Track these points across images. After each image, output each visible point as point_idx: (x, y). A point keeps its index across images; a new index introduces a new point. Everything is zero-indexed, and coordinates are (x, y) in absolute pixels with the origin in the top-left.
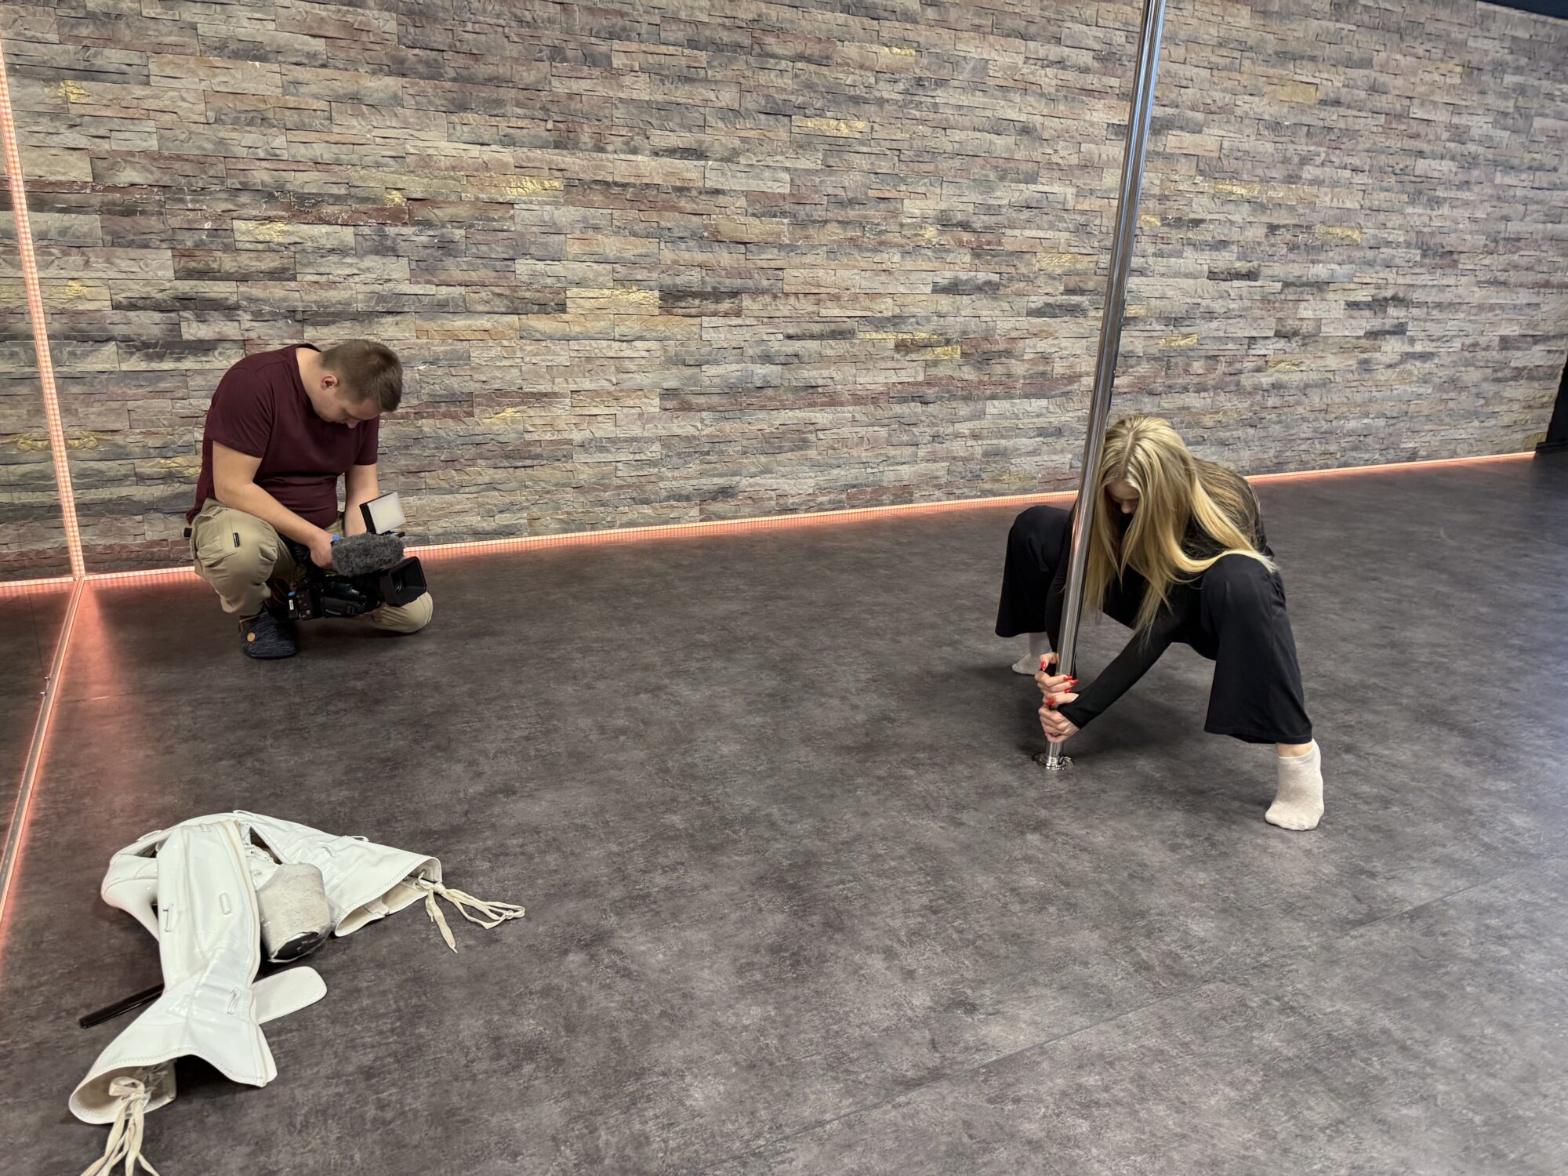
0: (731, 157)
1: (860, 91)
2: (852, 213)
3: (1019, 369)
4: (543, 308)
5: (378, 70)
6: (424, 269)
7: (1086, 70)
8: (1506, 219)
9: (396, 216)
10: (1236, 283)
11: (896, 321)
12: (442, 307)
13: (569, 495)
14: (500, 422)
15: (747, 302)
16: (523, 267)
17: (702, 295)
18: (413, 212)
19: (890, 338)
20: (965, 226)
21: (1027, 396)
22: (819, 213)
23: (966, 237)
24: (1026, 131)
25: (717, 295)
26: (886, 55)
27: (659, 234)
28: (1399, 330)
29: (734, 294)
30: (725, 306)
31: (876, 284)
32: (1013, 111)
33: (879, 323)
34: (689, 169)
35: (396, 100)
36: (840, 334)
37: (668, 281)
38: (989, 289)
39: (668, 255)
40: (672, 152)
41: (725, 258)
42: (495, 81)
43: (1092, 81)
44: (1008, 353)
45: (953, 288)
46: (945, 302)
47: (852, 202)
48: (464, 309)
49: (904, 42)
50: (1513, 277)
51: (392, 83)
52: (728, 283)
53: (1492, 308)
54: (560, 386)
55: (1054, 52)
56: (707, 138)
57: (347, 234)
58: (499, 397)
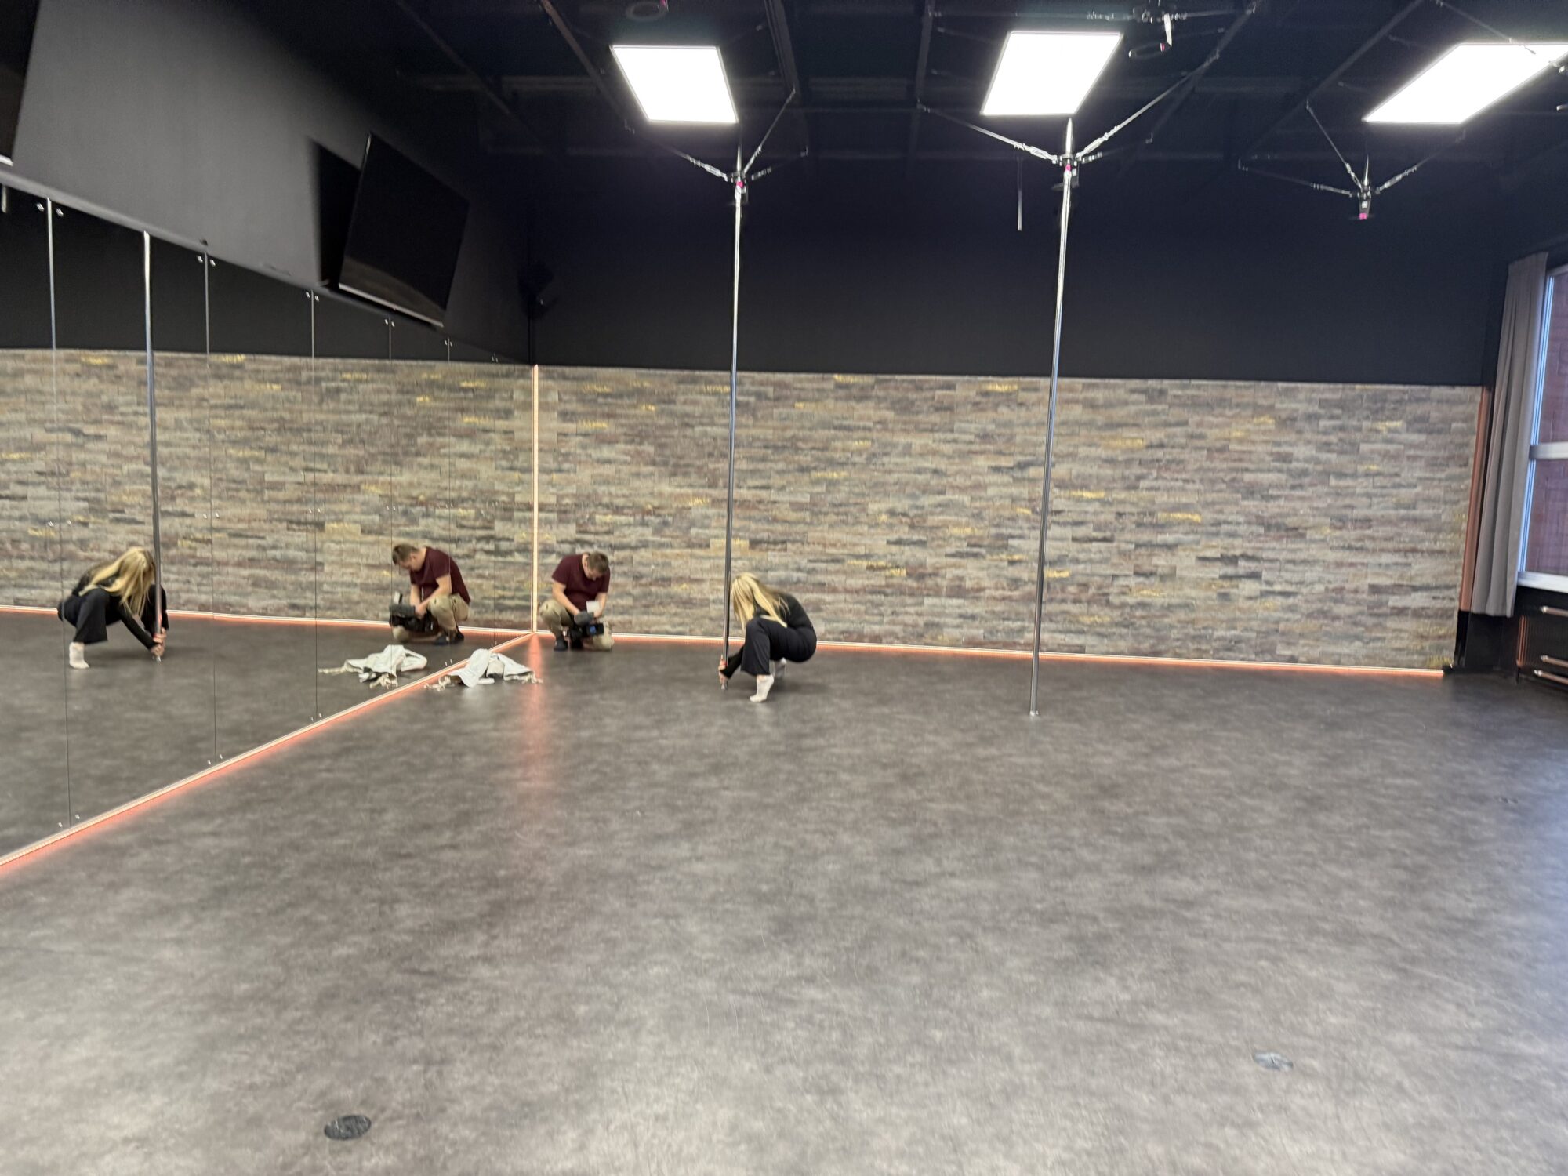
0: (783, 488)
1: (843, 460)
2: (841, 510)
3: (943, 583)
4: (700, 546)
5: (647, 464)
6: (657, 531)
7: (971, 443)
8: (1352, 507)
9: (648, 513)
10: (1095, 544)
11: (867, 557)
12: (661, 545)
13: (707, 621)
14: (681, 590)
15: (789, 546)
16: (693, 531)
17: (768, 542)
18: (655, 511)
19: (865, 564)
20: (904, 514)
21: (949, 596)
22: (824, 509)
23: (904, 519)
24: (936, 472)
25: (775, 543)
26: (856, 445)
27: (749, 518)
28: (1255, 576)
29: (784, 542)
30: (779, 547)
31: (856, 540)
32: (929, 463)
33: (858, 557)
34: (764, 494)
35: (652, 474)
36: (836, 560)
37: (753, 536)
38: (921, 543)
39: (753, 526)
40: (756, 487)
41: (779, 527)
42: (688, 465)
43: (976, 447)
44: (935, 574)
45: (899, 542)
46: (894, 549)
47: (840, 505)
48: (671, 546)
49: (864, 439)
50: (1368, 544)
51: (651, 469)
52: (781, 538)
53: (1352, 565)
54: (705, 576)
55: (950, 436)
56: (771, 482)
57: (632, 519)
58: (681, 580)
